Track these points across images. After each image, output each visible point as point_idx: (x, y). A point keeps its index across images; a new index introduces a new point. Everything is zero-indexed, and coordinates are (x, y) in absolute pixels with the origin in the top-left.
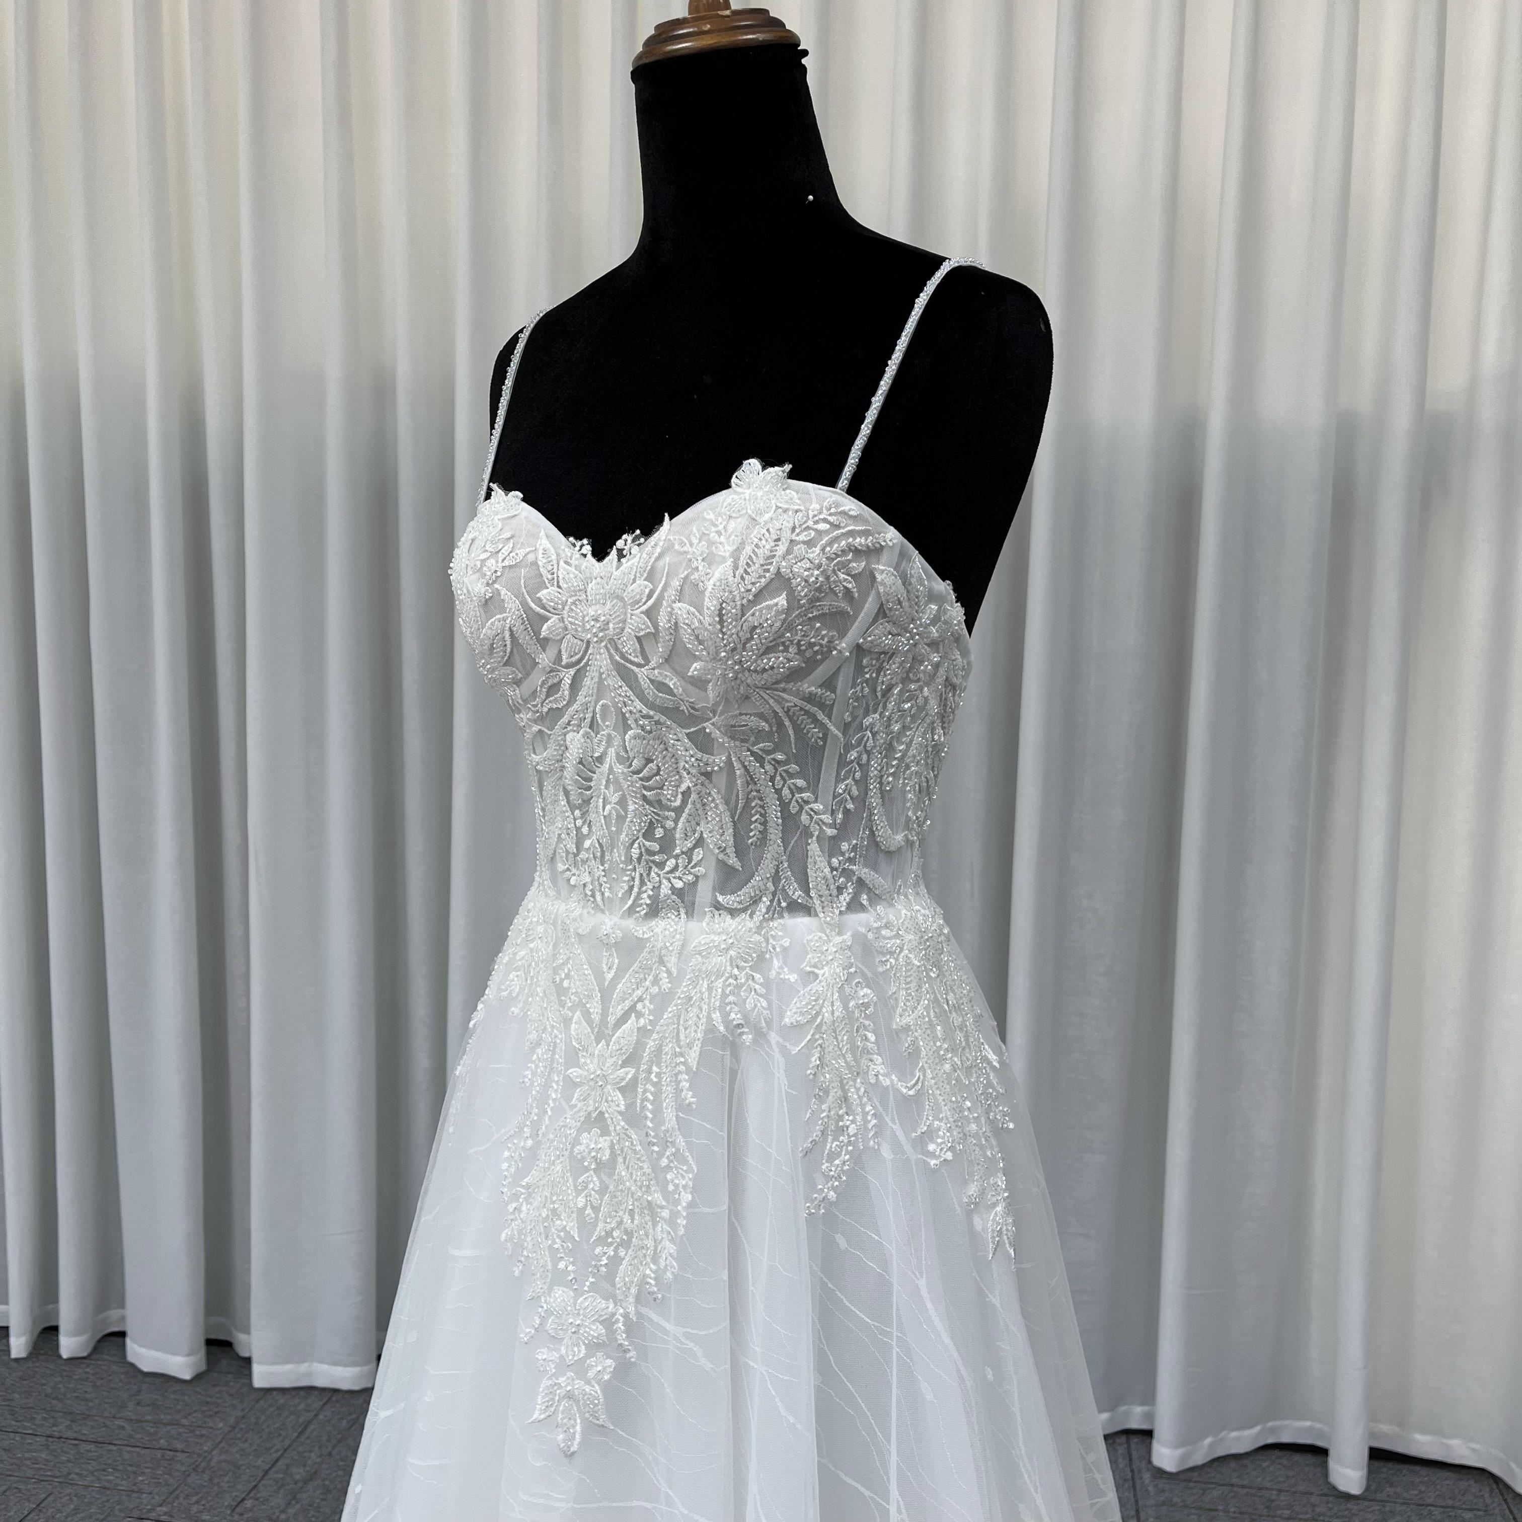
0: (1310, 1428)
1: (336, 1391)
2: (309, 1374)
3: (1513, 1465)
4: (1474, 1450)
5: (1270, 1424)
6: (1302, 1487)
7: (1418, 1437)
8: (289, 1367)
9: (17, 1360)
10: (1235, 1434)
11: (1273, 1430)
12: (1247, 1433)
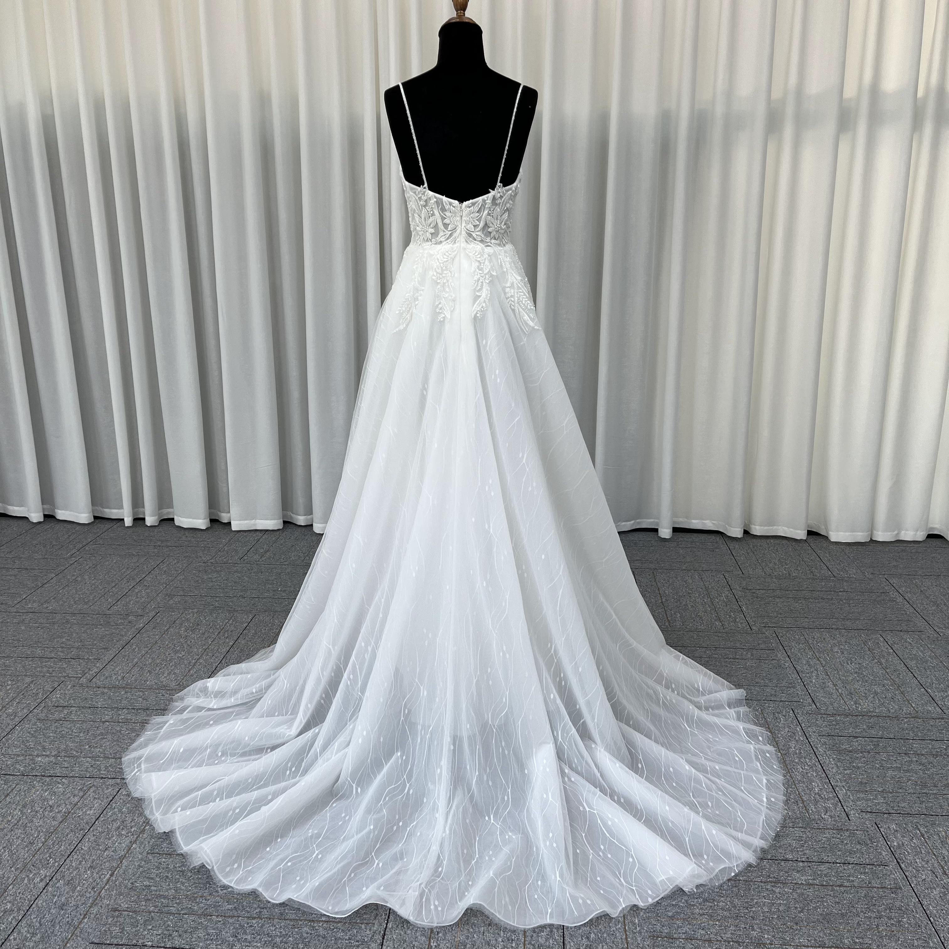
0: (654, 522)
1: (267, 530)
2: (255, 525)
3: (727, 526)
4: (712, 523)
5: (638, 521)
6: (649, 539)
7: (693, 521)
8: (246, 522)
9: (128, 527)
10: (624, 523)
11: (639, 523)
12: (629, 523)
